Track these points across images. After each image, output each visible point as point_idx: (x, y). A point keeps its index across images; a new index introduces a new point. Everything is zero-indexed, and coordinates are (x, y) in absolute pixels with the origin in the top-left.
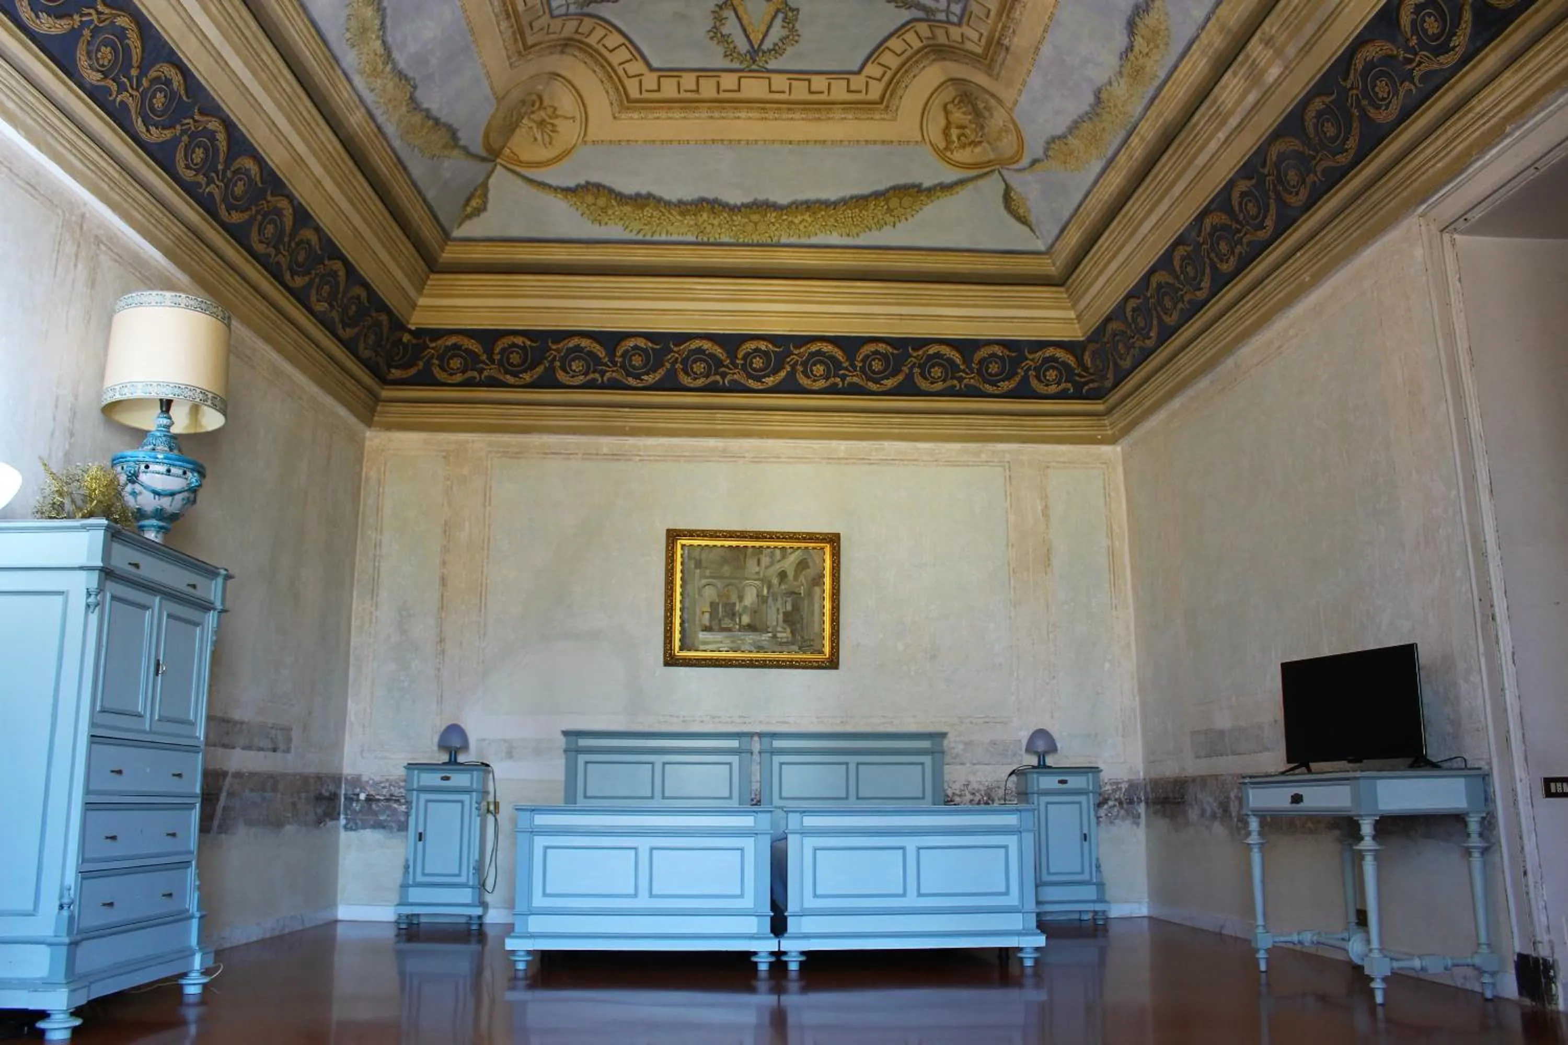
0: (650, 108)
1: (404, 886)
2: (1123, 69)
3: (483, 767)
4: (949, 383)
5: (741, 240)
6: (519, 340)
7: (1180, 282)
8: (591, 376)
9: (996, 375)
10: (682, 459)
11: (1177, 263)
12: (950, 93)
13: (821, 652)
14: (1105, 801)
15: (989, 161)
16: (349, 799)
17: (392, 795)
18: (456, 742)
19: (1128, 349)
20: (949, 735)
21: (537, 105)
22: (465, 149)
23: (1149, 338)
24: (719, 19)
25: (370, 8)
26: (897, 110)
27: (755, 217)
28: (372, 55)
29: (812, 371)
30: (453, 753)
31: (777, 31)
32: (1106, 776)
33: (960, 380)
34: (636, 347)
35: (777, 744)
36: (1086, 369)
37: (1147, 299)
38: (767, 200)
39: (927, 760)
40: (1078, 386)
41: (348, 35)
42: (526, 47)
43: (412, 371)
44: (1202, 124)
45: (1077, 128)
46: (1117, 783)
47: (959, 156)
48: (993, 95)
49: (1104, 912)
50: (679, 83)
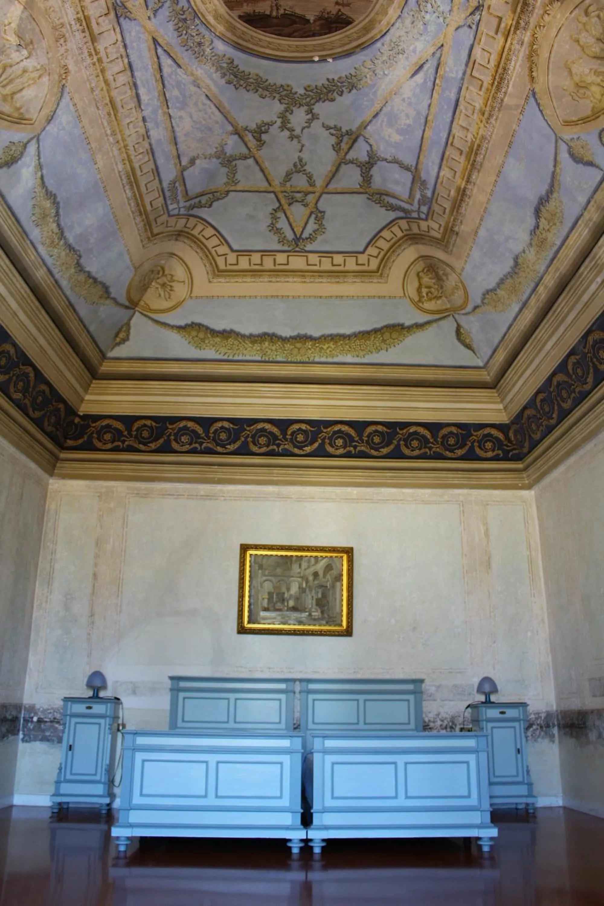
0: (232, 276)
1: (58, 782)
2: (532, 241)
3: (116, 701)
4: (423, 451)
5: (289, 360)
6: (148, 422)
7: (573, 380)
8: (194, 445)
9: (453, 445)
10: (251, 499)
11: (570, 367)
12: (420, 266)
13: (341, 625)
14: (531, 725)
15: (446, 309)
16: (26, 721)
17: (55, 718)
18: (98, 683)
19: (538, 427)
20: (425, 681)
21: (161, 273)
22: (114, 299)
23: (552, 418)
24: (275, 219)
25: (48, 202)
26: (388, 276)
27: (299, 345)
28: (51, 233)
29: (335, 443)
30: (96, 690)
31: (311, 226)
32: (530, 709)
33: (430, 449)
34: (222, 427)
35: (312, 686)
36: (510, 441)
37: (551, 393)
38: (306, 334)
39: (411, 697)
40: (506, 453)
41: (34, 218)
42: (153, 235)
43: (80, 441)
44: (585, 273)
45: (503, 283)
46: (538, 713)
47: (428, 305)
48: (448, 265)
49: (533, 804)
50: (250, 259)
